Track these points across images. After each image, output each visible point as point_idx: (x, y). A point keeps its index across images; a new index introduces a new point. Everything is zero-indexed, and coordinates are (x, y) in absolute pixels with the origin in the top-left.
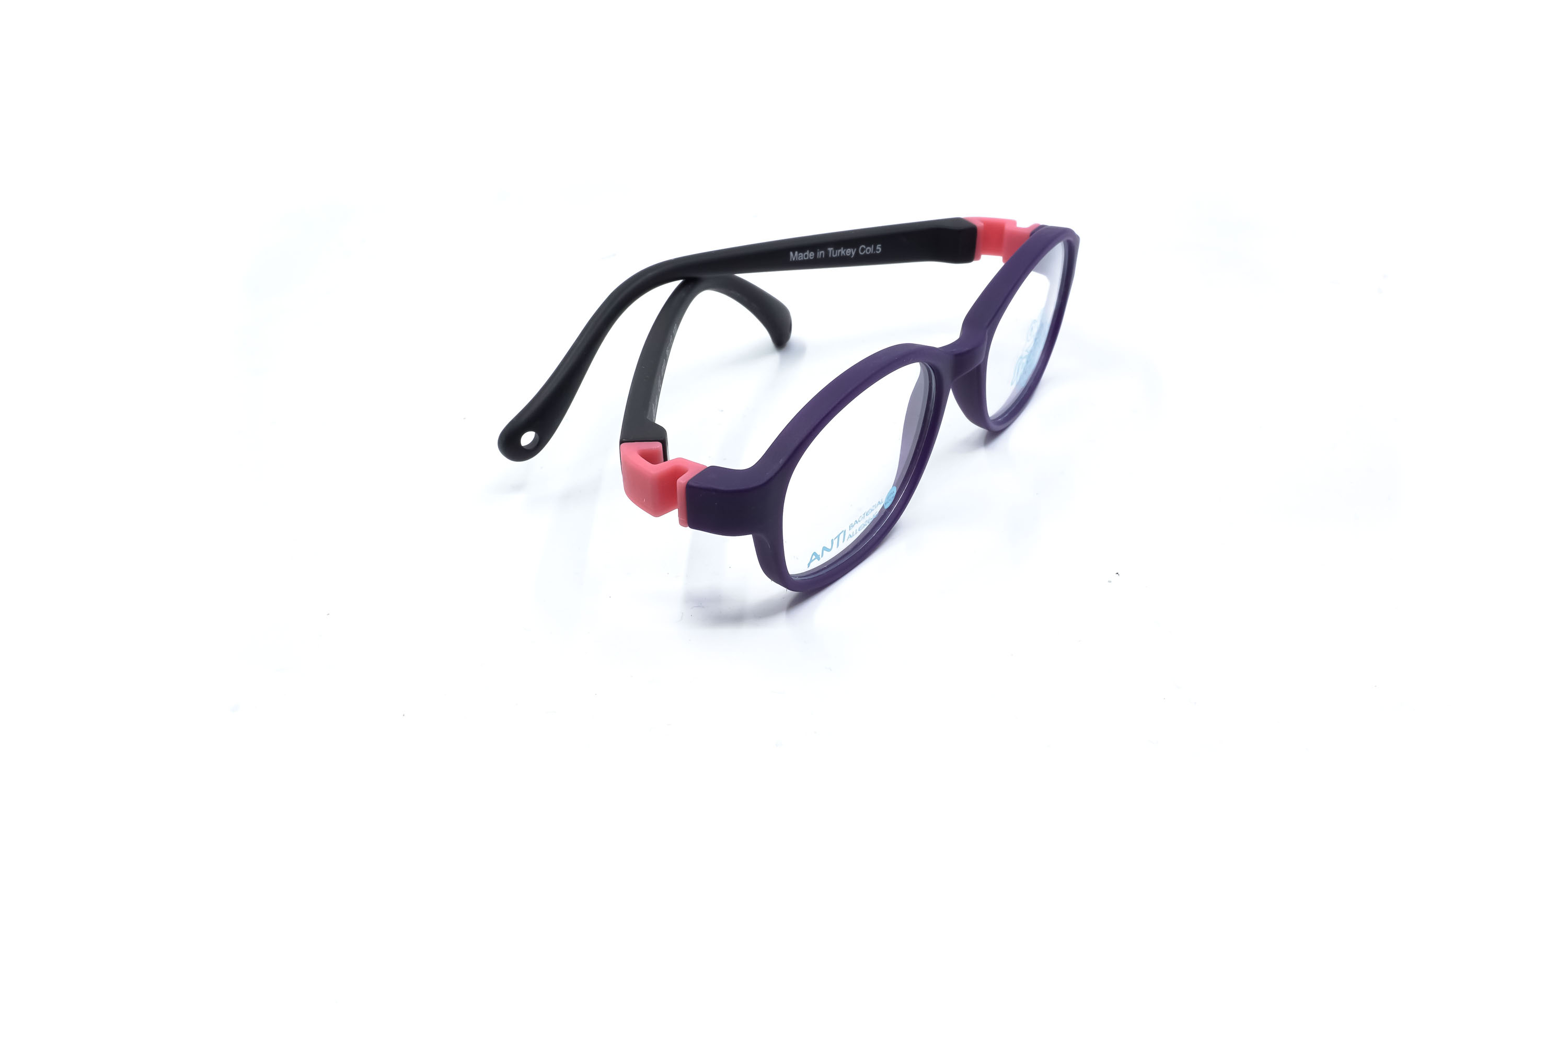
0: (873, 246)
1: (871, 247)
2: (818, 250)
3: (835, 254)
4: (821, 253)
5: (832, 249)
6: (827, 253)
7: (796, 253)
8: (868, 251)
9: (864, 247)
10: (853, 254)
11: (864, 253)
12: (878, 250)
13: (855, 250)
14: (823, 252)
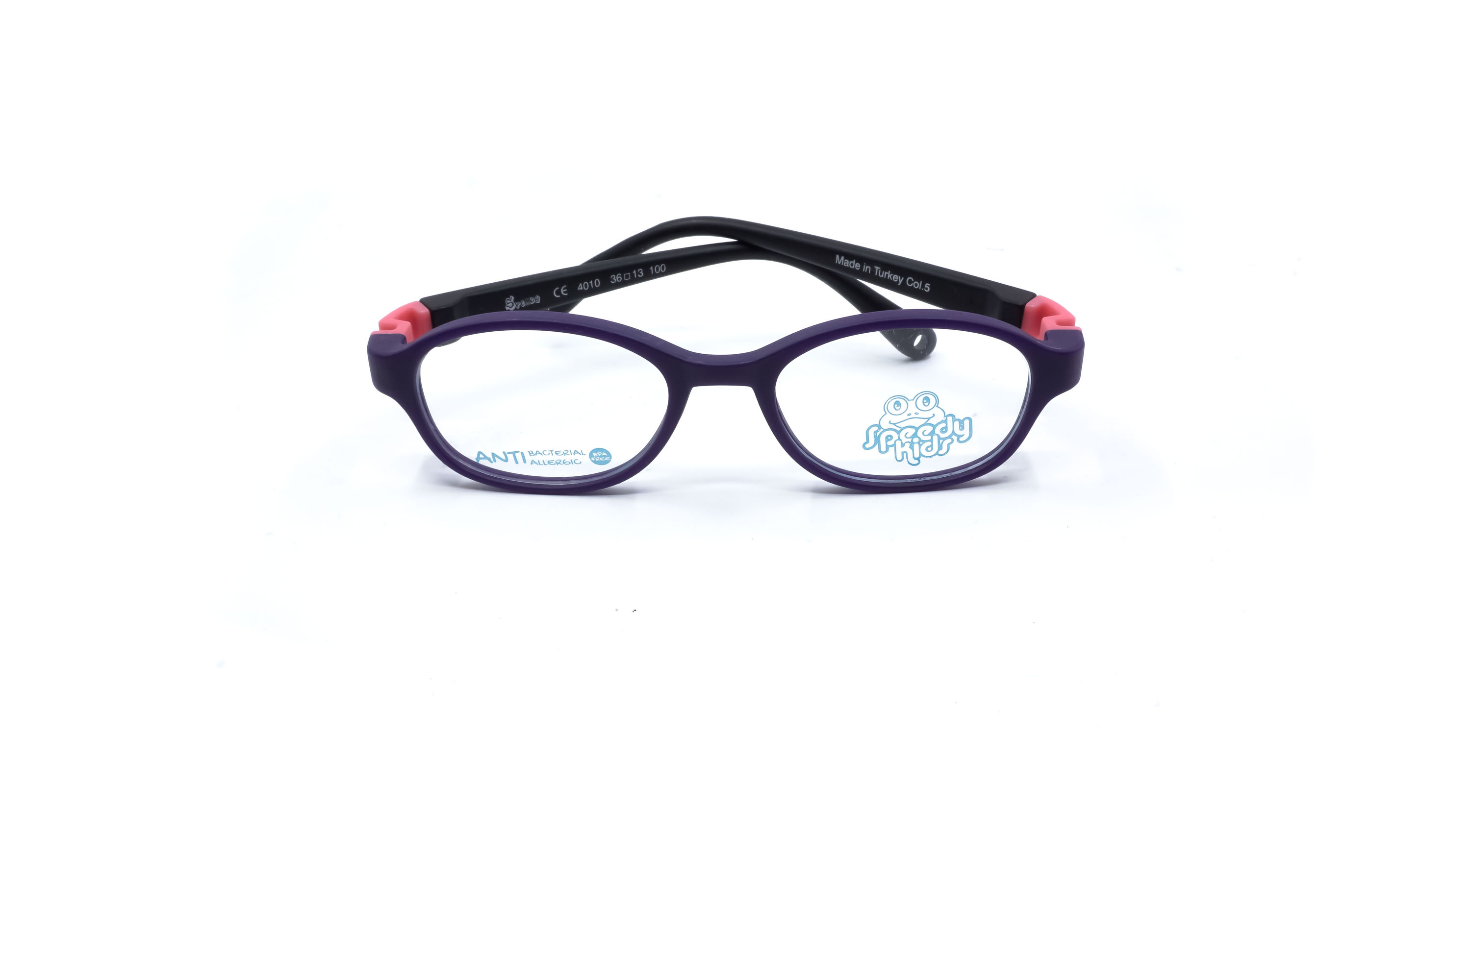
0: (921, 282)
1: (919, 282)
2: (865, 264)
3: (881, 274)
4: (867, 268)
5: (879, 268)
6: (873, 270)
7: (843, 258)
8: (916, 285)
9: (913, 280)
10: (900, 282)
11: (911, 285)
12: (927, 289)
13: (903, 278)
14: (869, 267)
